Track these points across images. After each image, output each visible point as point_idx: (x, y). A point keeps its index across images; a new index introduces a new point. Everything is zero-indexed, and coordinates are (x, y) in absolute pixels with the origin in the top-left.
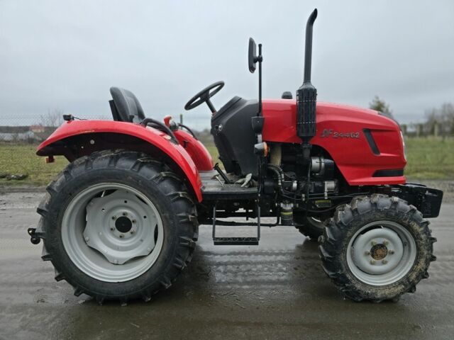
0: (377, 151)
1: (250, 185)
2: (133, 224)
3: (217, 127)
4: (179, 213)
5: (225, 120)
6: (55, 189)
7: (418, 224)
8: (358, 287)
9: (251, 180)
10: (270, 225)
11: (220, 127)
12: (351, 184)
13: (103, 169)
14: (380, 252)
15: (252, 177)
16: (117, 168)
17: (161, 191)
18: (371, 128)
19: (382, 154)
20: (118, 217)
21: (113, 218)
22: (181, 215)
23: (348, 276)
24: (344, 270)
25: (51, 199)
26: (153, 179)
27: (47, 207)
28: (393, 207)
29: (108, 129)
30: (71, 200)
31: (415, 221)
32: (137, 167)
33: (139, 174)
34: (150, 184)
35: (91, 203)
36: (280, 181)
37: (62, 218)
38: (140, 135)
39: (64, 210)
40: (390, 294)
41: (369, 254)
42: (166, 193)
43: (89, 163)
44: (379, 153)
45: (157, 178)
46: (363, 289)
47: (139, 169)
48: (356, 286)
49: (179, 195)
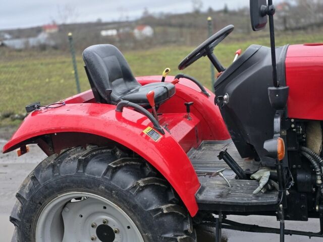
1: (268, 189)
2: (116, 234)
3: (222, 99)
4: (165, 233)
5: (233, 86)
6: (25, 196)
9: (269, 182)
10: (310, 234)
11: (225, 97)
13: (71, 176)
15: (271, 178)
16: (86, 174)
17: (140, 205)
20: (98, 225)
21: (93, 226)
22: (167, 236)
25: (22, 208)
26: (129, 189)
27: (20, 215)
29: (72, 128)
30: (41, 210)
32: (109, 174)
33: (112, 183)
34: (126, 196)
35: (67, 209)
37: (35, 229)
38: (108, 135)
39: (37, 221)
42: (147, 207)
43: (56, 168)
45: (134, 187)
47: (112, 177)
49: (162, 210)
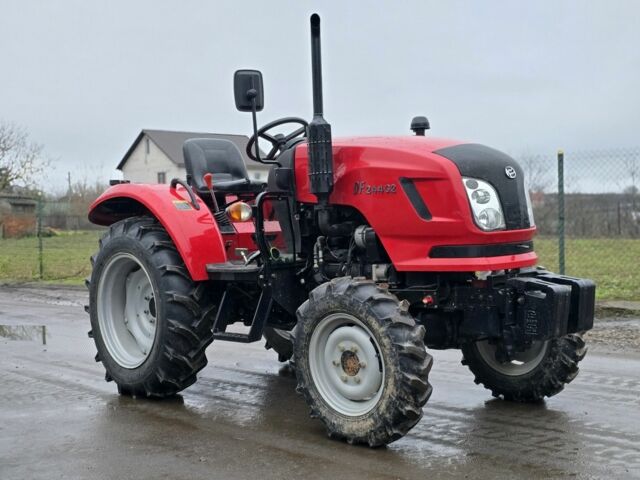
0: (426, 214)
4: (167, 291)
7: (378, 320)
8: (324, 412)
12: (398, 269)
14: (350, 363)
16: (127, 236)
17: (154, 263)
18: (412, 177)
19: (435, 219)
21: (146, 299)
23: (311, 392)
24: (307, 383)
26: (149, 249)
28: (348, 293)
31: (373, 315)
32: (140, 234)
33: (140, 243)
35: (128, 279)
36: (315, 261)
40: (358, 430)
41: (338, 365)
42: (158, 265)
44: (430, 216)
45: (152, 247)
46: (328, 417)
47: (141, 237)
48: (321, 409)
49: (166, 268)
